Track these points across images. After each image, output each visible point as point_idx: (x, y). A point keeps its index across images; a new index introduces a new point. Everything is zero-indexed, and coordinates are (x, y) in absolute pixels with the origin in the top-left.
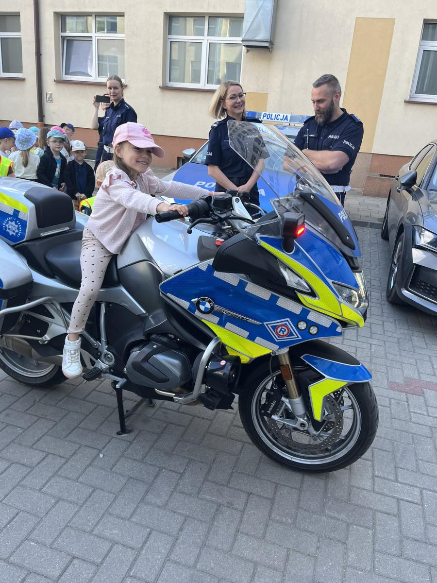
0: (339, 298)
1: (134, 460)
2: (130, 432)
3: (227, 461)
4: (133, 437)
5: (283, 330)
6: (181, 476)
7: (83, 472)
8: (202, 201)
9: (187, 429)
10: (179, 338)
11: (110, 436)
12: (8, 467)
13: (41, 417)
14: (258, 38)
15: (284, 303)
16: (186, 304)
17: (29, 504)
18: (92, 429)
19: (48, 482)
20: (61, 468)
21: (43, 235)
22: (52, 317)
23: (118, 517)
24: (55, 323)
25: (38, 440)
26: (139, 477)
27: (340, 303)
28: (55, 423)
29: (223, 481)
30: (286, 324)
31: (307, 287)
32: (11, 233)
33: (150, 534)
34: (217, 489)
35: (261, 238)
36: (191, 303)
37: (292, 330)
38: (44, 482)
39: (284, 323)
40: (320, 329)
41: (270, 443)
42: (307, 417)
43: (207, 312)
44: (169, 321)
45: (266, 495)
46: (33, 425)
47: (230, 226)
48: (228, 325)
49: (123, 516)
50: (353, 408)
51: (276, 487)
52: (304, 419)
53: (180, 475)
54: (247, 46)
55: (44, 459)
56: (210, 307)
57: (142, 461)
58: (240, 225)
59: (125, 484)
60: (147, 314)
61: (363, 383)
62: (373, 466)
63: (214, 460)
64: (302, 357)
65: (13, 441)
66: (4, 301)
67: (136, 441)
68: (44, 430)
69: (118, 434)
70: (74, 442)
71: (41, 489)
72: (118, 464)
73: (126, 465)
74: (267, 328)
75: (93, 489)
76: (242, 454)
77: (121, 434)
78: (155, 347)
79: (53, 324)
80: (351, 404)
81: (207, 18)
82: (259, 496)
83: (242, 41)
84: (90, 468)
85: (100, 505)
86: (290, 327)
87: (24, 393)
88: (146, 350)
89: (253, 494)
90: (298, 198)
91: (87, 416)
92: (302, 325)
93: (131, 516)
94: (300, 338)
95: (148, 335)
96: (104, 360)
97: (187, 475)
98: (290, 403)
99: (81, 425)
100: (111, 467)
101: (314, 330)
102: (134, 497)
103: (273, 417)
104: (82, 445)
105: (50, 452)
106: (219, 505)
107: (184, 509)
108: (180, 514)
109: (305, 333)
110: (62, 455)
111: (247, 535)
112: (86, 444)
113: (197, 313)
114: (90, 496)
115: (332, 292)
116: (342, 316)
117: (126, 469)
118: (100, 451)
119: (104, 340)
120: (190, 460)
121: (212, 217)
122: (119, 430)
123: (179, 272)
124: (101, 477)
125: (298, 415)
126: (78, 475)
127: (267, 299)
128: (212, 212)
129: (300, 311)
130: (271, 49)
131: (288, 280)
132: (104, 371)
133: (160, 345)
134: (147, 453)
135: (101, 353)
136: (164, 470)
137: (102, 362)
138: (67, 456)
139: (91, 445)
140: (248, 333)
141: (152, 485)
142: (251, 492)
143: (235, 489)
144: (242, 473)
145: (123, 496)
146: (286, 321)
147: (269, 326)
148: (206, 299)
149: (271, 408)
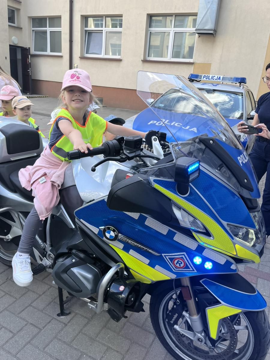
0: (233, 239)
1: (64, 342)
2: (67, 314)
4: (69, 319)
5: (179, 262)
7: (22, 348)
8: (115, 141)
11: (52, 317)
13: (7, 294)
14: (206, 28)
16: (96, 230)
18: (40, 308)
21: (12, 159)
22: (15, 222)
24: (16, 227)
27: (234, 244)
28: (15, 300)
31: (202, 227)
35: (155, 181)
36: (100, 230)
37: (188, 263)
39: (180, 256)
40: (215, 265)
42: (205, 332)
43: (112, 239)
44: (84, 241)
47: (143, 163)
48: (131, 251)
52: (201, 334)
56: (114, 235)
58: (151, 162)
64: (201, 281)
67: (70, 324)
68: (6, 306)
69: (58, 315)
70: (24, 319)
72: (50, 344)
73: (56, 346)
74: (165, 259)
77: (60, 316)
78: (74, 260)
79: (14, 227)
81: (174, 16)
83: (196, 30)
84: (29, 346)
91: (40, 295)
92: (198, 260)
96: (48, 258)
99: (33, 304)
100: (44, 346)
101: (208, 265)
103: (176, 327)
104: (29, 322)
110: (12, 330)
112: (32, 322)
115: (226, 234)
116: (237, 255)
117: (56, 351)
118: (41, 330)
119: (49, 243)
120: (108, 348)
121: (121, 156)
122: (59, 312)
123: (90, 201)
124: (34, 355)
125: (197, 331)
126: (18, 350)
127: (165, 233)
128: (121, 151)
129: (196, 247)
130: (215, 35)
131: (181, 221)
132: (48, 267)
133: (78, 259)
134: (76, 337)
135: (47, 253)
136: (85, 356)
137: (47, 260)
138: (15, 332)
139: (35, 324)
140: (148, 261)
146: (183, 255)
147: (167, 257)
148: (111, 229)
149: (173, 320)
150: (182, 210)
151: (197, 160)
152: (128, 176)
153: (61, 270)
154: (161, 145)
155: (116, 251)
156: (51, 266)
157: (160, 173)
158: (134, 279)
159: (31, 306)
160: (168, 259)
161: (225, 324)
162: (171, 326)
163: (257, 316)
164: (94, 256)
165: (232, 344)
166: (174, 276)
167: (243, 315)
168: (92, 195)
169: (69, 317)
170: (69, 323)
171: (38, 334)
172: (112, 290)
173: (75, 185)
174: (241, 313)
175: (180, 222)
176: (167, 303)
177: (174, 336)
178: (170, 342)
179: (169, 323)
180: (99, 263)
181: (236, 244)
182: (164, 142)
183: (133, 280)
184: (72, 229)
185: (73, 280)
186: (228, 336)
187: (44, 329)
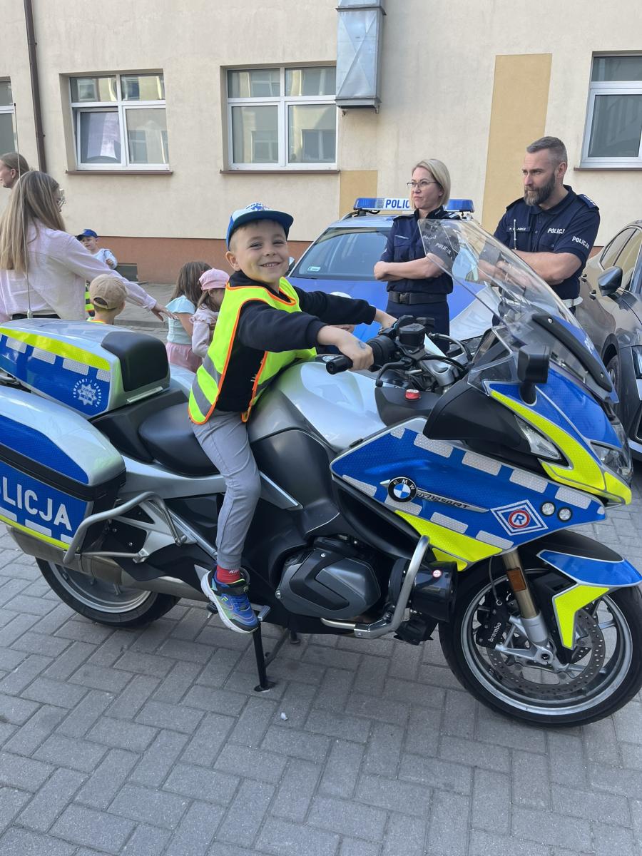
0: (600, 464)
1: (290, 728)
2: (273, 685)
3: (428, 720)
4: (281, 693)
5: (520, 517)
6: (365, 749)
7: (218, 754)
8: (385, 338)
9: (357, 674)
10: (357, 540)
12: (105, 756)
13: (137, 674)
14: (359, 94)
15: (521, 477)
16: (370, 490)
17: (148, 812)
18: (216, 685)
19: (168, 774)
20: (183, 750)
21: (130, 401)
22: (152, 522)
23: (287, 820)
24: (155, 531)
25: (141, 709)
26: (303, 755)
27: (603, 472)
28: (159, 681)
29: (430, 751)
30: (524, 509)
31: (556, 452)
32: (85, 402)
33: (340, 843)
34: (424, 765)
35: (491, 386)
36: (380, 488)
37: (533, 517)
38: (163, 774)
39: (521, 507)
40: (574, 512)
41: (493, 687)
42: (551, 644)
43: (404, 499)
44: (345, 517)
45: (498, 769)
46: (128, 687)
47: (421, 370)
48: (436, 516)
49: (294, 818)
50: (616, 626)
51: (511, 754)
52: (546, 648)
53: (363, 748)
54: (342, 107)
55: (155, 738)
56: (409, 491)
57: (302, 729)
59: (286, 768)
60: (302, 507)
61: (631, 588)
63: (408, 720)
64: (538, 555)
65: (103, 714)
66: (89, 503)
67: (285, 699)
68: (146, 693)
69: (257, 689)
70: (194, 708)
71: (161, 786)
72: (267, 736)
74: (496, 516)
75: (238, 779)
76: (447, 706)
77: (261, 690)
78: (323, 556)
79: (153, 532)
80: (611, 618)
81: (282, 70)
82: (490, 770)
83: (336, 100)
84: (228, 747)
85: (255, 805)
86: (530, 513)
87: (102, 637)
88: (311, 562)
89: (479, 768)
90: (529, 324)
91: (204, 666)
92: (548, 509)
93: (306, 817)
94: (546, 527)
95: (311, 539)
97: (373, 745)
98: (524, 624)
100: (257, 742)
101: (565, 515)
102: (303, 787)
103: (497, 647)
104: (207, 711)
105: (162, 726)
106: (433, 790)
107: (382, 800)
108: (377, 808)
109: (553, 519)
110: (182, 730)
111: (485, 831)
112: (213, 710)
113: (389, 501)
114: (237, 791)
115: (591, 457)
116: (604, 491)
117: (282, 744)
118: (236, 719)
120: (372, 722)
121: (403, 359)
122: (259, 683)
125: (537, 642)
126: (212, 759)
127: (496, 473)
128: (399, 353)
129: (545, 488)
130: (377, 109)
133: (331, 552)
134: (307, 717)
136: (337, 741)
139: (220, 711)
140: (466, 526)
141: (325, 766)
142: (475, 765)
143: (451, 762)
144: (454, 736)
145: (286, 788)
146: (524, 504)
147: (499, 513)
148: (404, 481)
149: (494, 635)
152: (410, 394)
153: (306, 576)
155: (407, 520)
159: (197, 684)
160: (501, 516)
162: (490, 646)
163: (630, 595)
164: (356, 542)
165: (596, 656)
166: (509, 545)
170: (282, 697)
171: (235, 725)
174: (603, 598)
181: (605, 471)
185: (329, 588)
186: (588, 643)
187: (243, 715)
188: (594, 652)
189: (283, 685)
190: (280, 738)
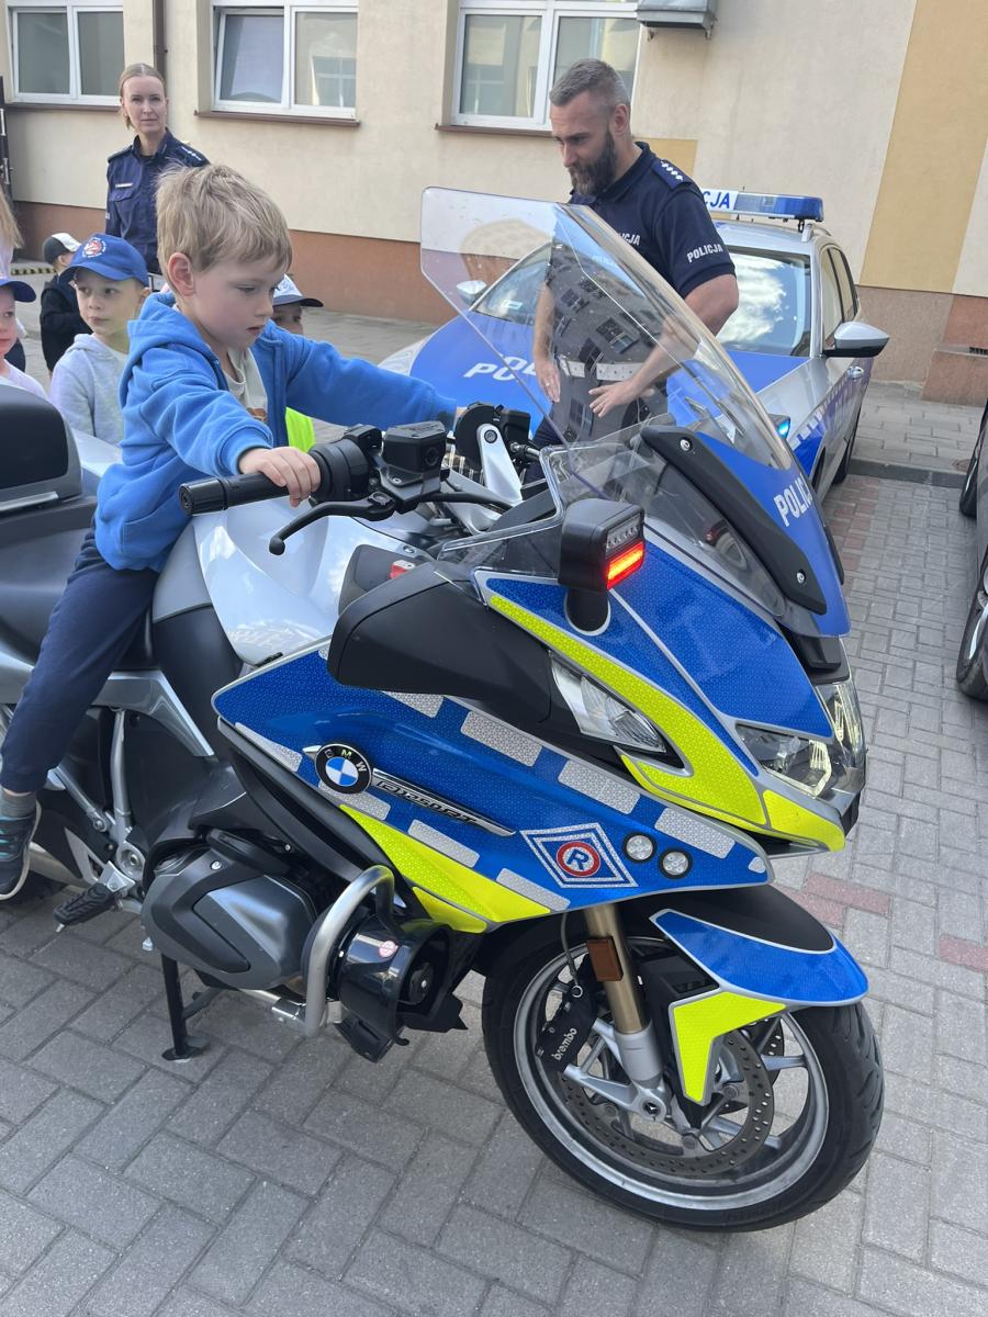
0: (756, 773)
2: (198, 1052)
3: (446, 1167)
5: (579, 856)
6: (308, 1207)
7: (46, 1172)
10: (289, 843)
11: (144, 1062)
16: (290, 759)
18: (101, 1036)
26: (192, 1201)
27: (760, 789)
28: (10, 1012)
29: (424, 1233)
30: (589, 840)
31: (653, 736)
34: (402, 1260)
35: (491, 583)
36: (305, 756)
37: (607, 859)
39: (582, 836)
40: (695, 862)
43: (349, 788)
44: (252, 797)
45: (536, 1292)
48: (417, 827)
50: (805, 1067)
51: (573, 1263)
53: (305, 1203)
54: (649, 24)
56: (356, 775)
57: (211, 1150)
59: (151, 1221)
60: (217, 762)
62: (864, 1209)
63: (411, 1159)
64: (653, 919)
67: (208, 1082)
69: (168, 1056)
70: (45, 1075)
72: (144, 1153)
74: (532, 846)
75: (59, 1228)
76: (493, 1142)
77: (173, 1059)
78: (216, 866)
80: (800, 1054)
82: (518, 1293)
83: (637, 11)
84: (68, 1162)
86: (601, 850)
89: (503, 1285)
91: (100, 994)
92: (640, 848)
95: (202, 827)
96: (122, 866)
97: (325, 1204)
100: (123, 1160)
101: (676, 864)
102: (164, 1266)
103: (571, 1071)
104: (64, 1085)
109: (649, 869)
112: (74, 1085)
113: (322, 787)
114: (47, 1251)
116: (768, 826)
117: (163, 1173)
118: (107, 1107)
119: (123, 814)
120: (344, 1155)
121: (371, 497)
122: (170, 1044)
123: (269, 660)
124: (89, 1192)
125: (639, 1079)
126: (31, 1178)
127: (530, 762)
128: (373, 482)
129: (633, 804)
130: (709, 32)
131: (583, 716)
132: (125, 894)
133: (230, 862)
134: (231, 1124)
135: (116, 846)
136: (265, 1183)
137: (119, 869)
138: (17, 1118)
139: (85, 1089)
140: (476, 856)
141: (222, 1232)
142: (497, 1276)
143: (453, 1263)
144: (481, 1209)
145: (135, 1260)
146: (590, 830)
147: (538, 841)
148: (344, 751)
149: (562, 1048)
150: (585, 682)
151: (635, 508)
152: (398, 569)
153: (175, 901)
154: (512, 454)
155: (364, 827)
156: (135, 893)
157: (510, 555)
158: (428, 917)
159: (70, 1029)
160: (541, 847)
161: (731, 1050)
162: (556, 1068)
163: (836, 1022)
164: (288, 847)
165: (756, 1119)
166: (561, 904)
167: (788, 1021)
168: (272, 637)
169: (205, 1061)
170: (205, 1078)
171: (98, 1120)
172: (354, 957)
173: (210, 606)
174: (783, 1016)
175: (582, 723)
176: (541, 997)
177: (564, 1104)
178: (552, 1123)
179: (547, 1060)
180: (307, 873)
181: (765, 789)
182: (523, 446)
183: (424, 923)
184: (204, 759)
185: (215, 931)
186: (743, 1092)
187: (121, 1103)
188: (752, 1113)
189: (217, 1053)
190: (165, 1159)
